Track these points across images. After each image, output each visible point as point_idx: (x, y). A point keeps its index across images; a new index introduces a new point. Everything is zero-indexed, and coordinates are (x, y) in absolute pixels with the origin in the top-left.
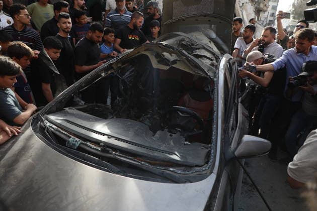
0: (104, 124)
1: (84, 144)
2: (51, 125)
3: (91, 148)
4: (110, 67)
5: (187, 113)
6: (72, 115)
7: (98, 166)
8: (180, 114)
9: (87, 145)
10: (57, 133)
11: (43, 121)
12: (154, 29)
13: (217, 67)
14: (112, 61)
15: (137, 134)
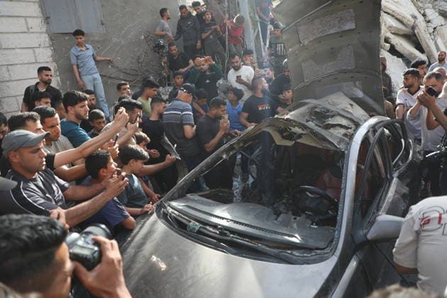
0: (224, 208)
1: (203, 228)
2: (173, 211)
3: (209, 231)
4: (231, 148)
5: (317, 193)
6: (193, 200)
7: (216, 247)
8: (310, 195)
9: (205, 229)
10: (179, 218)
11: (165, 208)
12: (287, 93)
13: (351, 137)
14: (234, 141)
15: (257, 217)
